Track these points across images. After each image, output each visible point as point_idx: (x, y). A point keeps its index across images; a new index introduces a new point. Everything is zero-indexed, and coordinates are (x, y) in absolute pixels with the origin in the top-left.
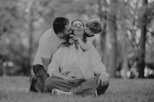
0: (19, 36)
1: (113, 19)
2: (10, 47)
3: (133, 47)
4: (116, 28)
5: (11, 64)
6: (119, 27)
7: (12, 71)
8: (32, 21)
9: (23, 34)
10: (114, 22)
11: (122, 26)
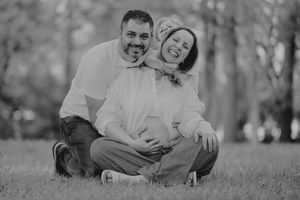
0: (43, 58)
1: (229, 24)
2: (28, 81)
3: (270, 78)
4: (235, 43)
5: (29, 115)
6: (241, 40)
7: (33, 129)
8: (71, 30)
9: (53, 55)
10: (232, 30)
11: (248, 38)
